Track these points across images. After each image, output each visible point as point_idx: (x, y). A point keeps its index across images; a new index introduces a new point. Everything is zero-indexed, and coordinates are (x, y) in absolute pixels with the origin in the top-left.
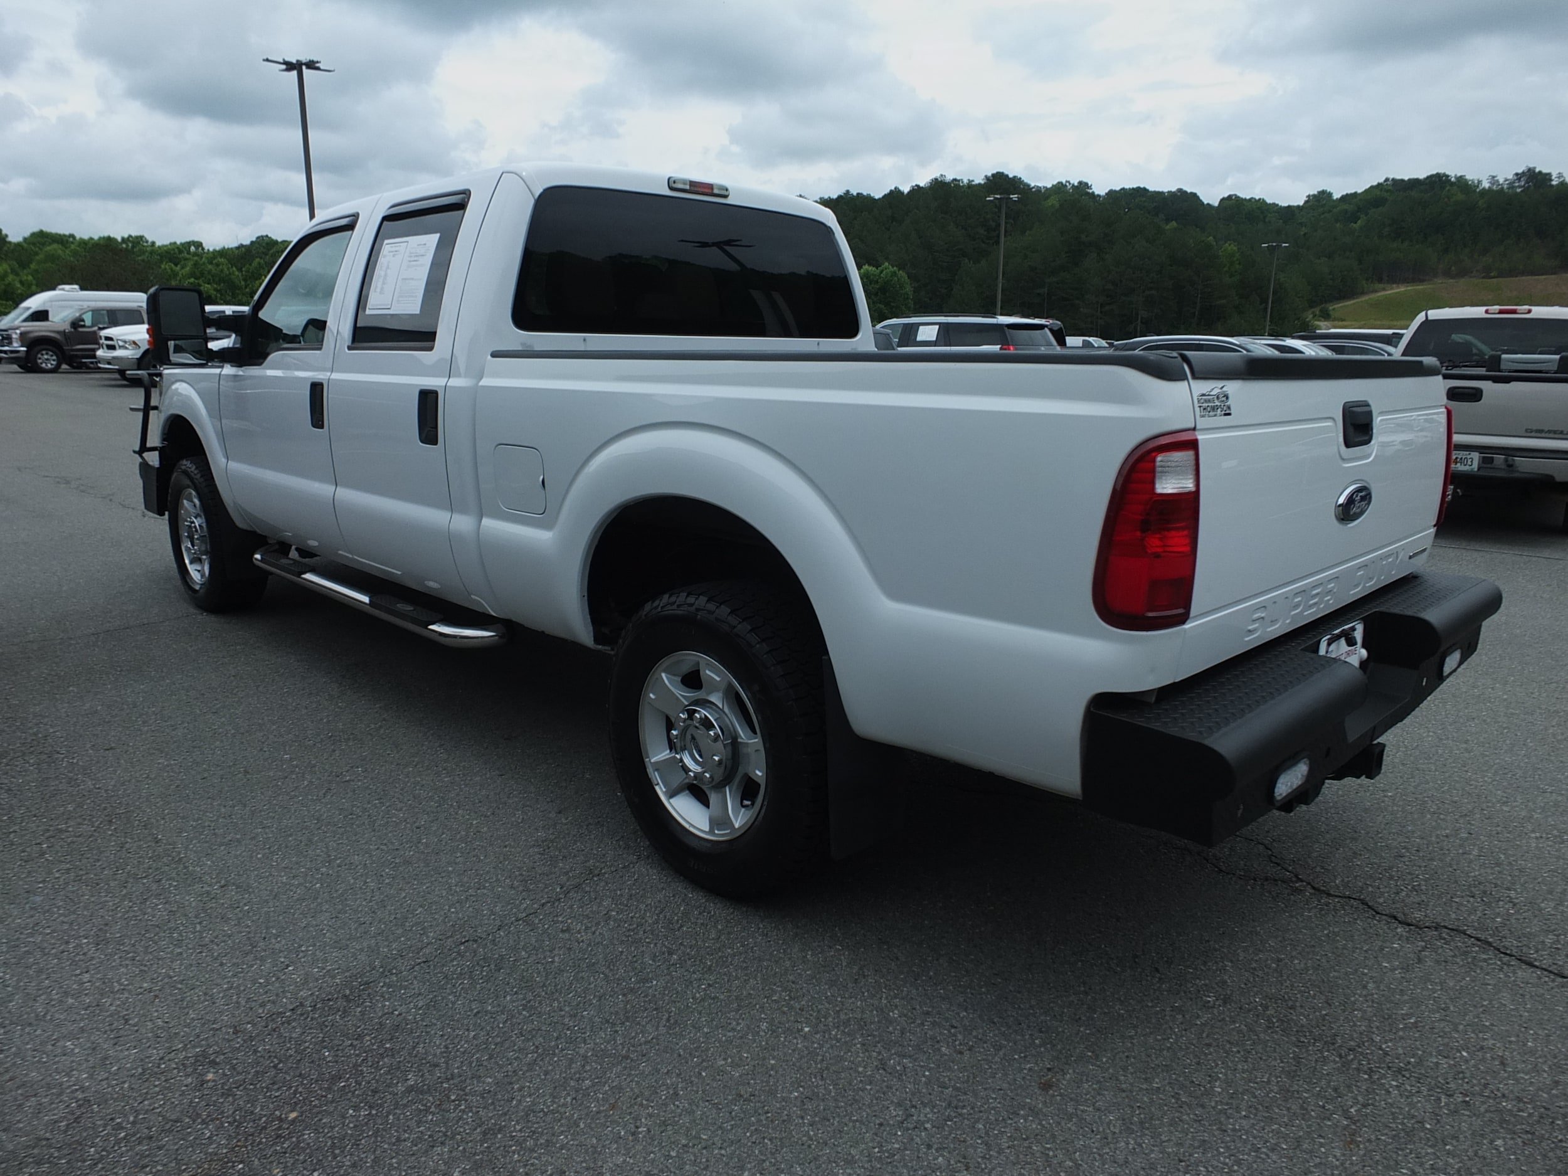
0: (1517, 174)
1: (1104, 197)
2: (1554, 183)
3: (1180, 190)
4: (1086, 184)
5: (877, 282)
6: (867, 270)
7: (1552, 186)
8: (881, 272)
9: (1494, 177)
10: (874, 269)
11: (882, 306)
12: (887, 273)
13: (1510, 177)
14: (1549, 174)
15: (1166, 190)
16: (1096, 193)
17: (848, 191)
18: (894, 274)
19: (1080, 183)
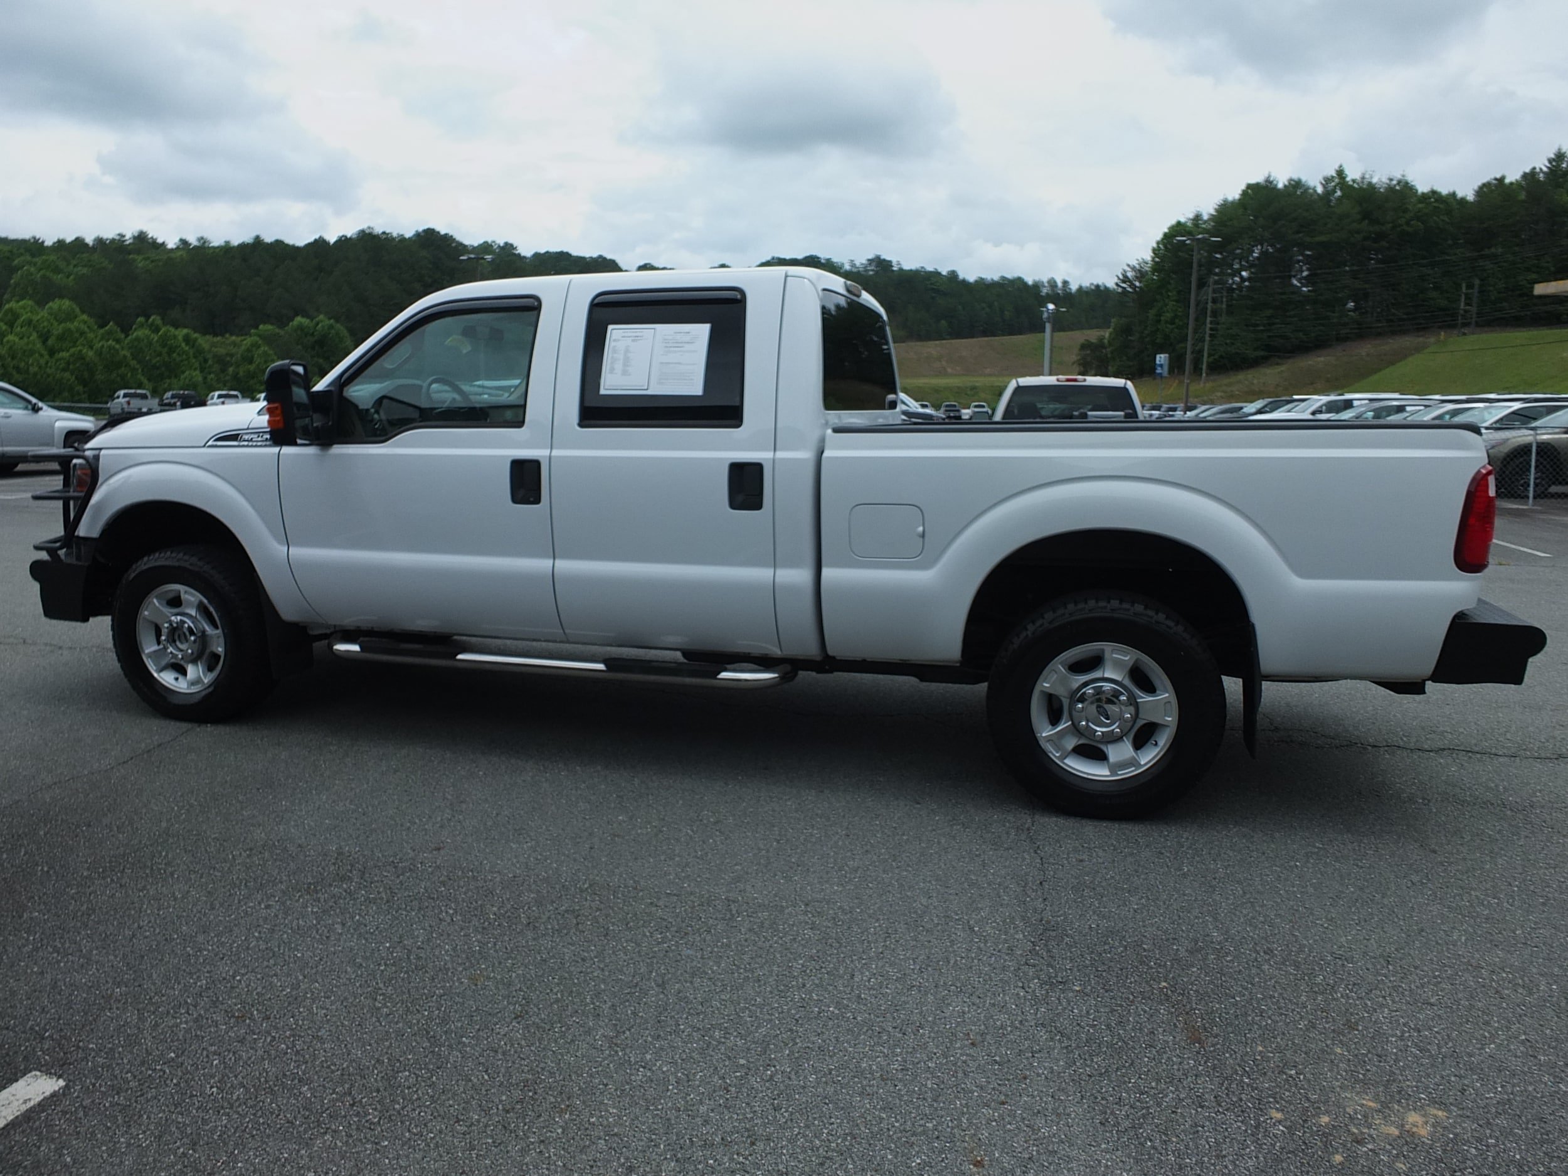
0: (869, 260)
1: (530, 258)
2: (895, 269)
3: (600, 256)
4: (512, 245)
5: (312, 334)
6: (301, 323)
7: (893, 271)
8: (317, 324)
9: (852, 261)
10: (308, 320)
11: (321, 361)
12: (323, 326)
13: (864, 262)
14: (890, 262)
15: (587, 255)
16: (523, 254)
17: (257, 237)
18: (331, 327)
19: (506, 244)
